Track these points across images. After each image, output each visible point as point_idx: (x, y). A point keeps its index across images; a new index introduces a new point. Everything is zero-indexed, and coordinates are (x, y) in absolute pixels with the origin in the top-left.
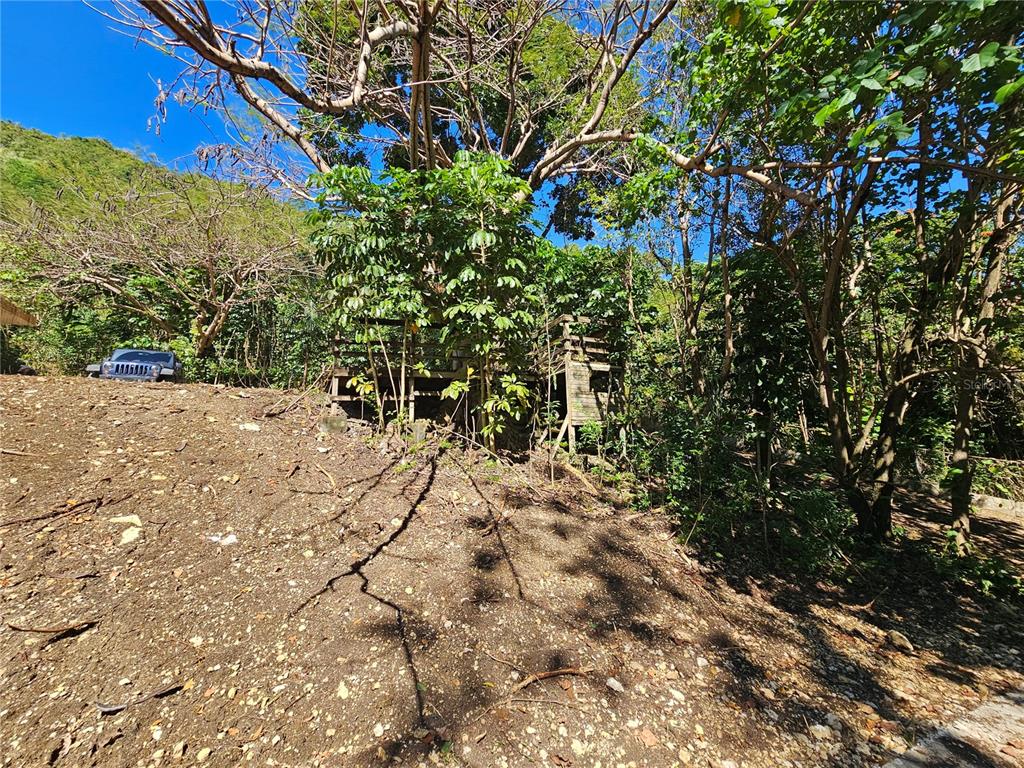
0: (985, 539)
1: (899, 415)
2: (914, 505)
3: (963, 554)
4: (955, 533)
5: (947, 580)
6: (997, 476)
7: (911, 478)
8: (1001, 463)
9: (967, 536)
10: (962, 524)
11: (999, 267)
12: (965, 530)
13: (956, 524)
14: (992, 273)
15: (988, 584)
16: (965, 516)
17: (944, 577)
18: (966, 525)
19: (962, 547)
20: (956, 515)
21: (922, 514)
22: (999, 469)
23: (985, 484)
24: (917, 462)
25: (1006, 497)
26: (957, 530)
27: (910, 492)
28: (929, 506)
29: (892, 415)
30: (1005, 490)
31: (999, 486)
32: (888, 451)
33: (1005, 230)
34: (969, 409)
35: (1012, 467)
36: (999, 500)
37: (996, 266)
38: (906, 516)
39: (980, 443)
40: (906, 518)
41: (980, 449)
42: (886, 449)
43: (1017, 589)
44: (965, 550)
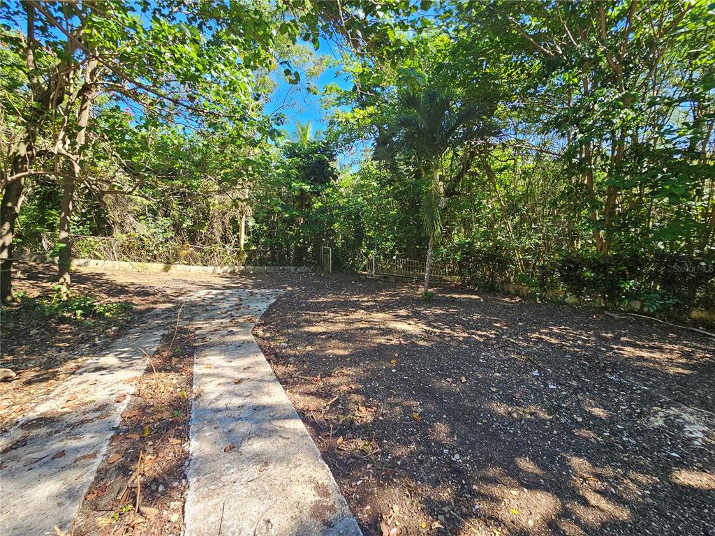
0: (85, 286)
1: (17, 206)
2: (40, 273)
3: (65, 298)
4: (60, 286)
5: (53, 318)
6: (95, 247)
7: (39, 254)
8: (97, 239)
9: (68, 286)
10: (65, 279)
11: (88, 109)
12: (67, 283)
13: (61, 280)
14: (83, 112)
15: (79, 312)
16: (67, 273)
17: (51, 316)
18: (68, 280)
19: (65, 294)
20: (61, 274)
21: (44, 278)
22: (96, 243)
23: (89, 252)
24: (43, 241)
25: (100, 259)
26: (62, 284)
27: (38, 264)
28: (51, 271)
29: (10, 205)
30: (99, 255)
31: (96, 253)
32: (7, 234)
33: (91, 85)
34: (69, 203)
35: (103, 241)
36: (96, 261)
37: (85, 108)
38: (31, 282)
39: (87, 228)
40: (31, 283)
41: (86, 231)
42: (5, 232)
43: (96, 310)
44: (67, 296)
